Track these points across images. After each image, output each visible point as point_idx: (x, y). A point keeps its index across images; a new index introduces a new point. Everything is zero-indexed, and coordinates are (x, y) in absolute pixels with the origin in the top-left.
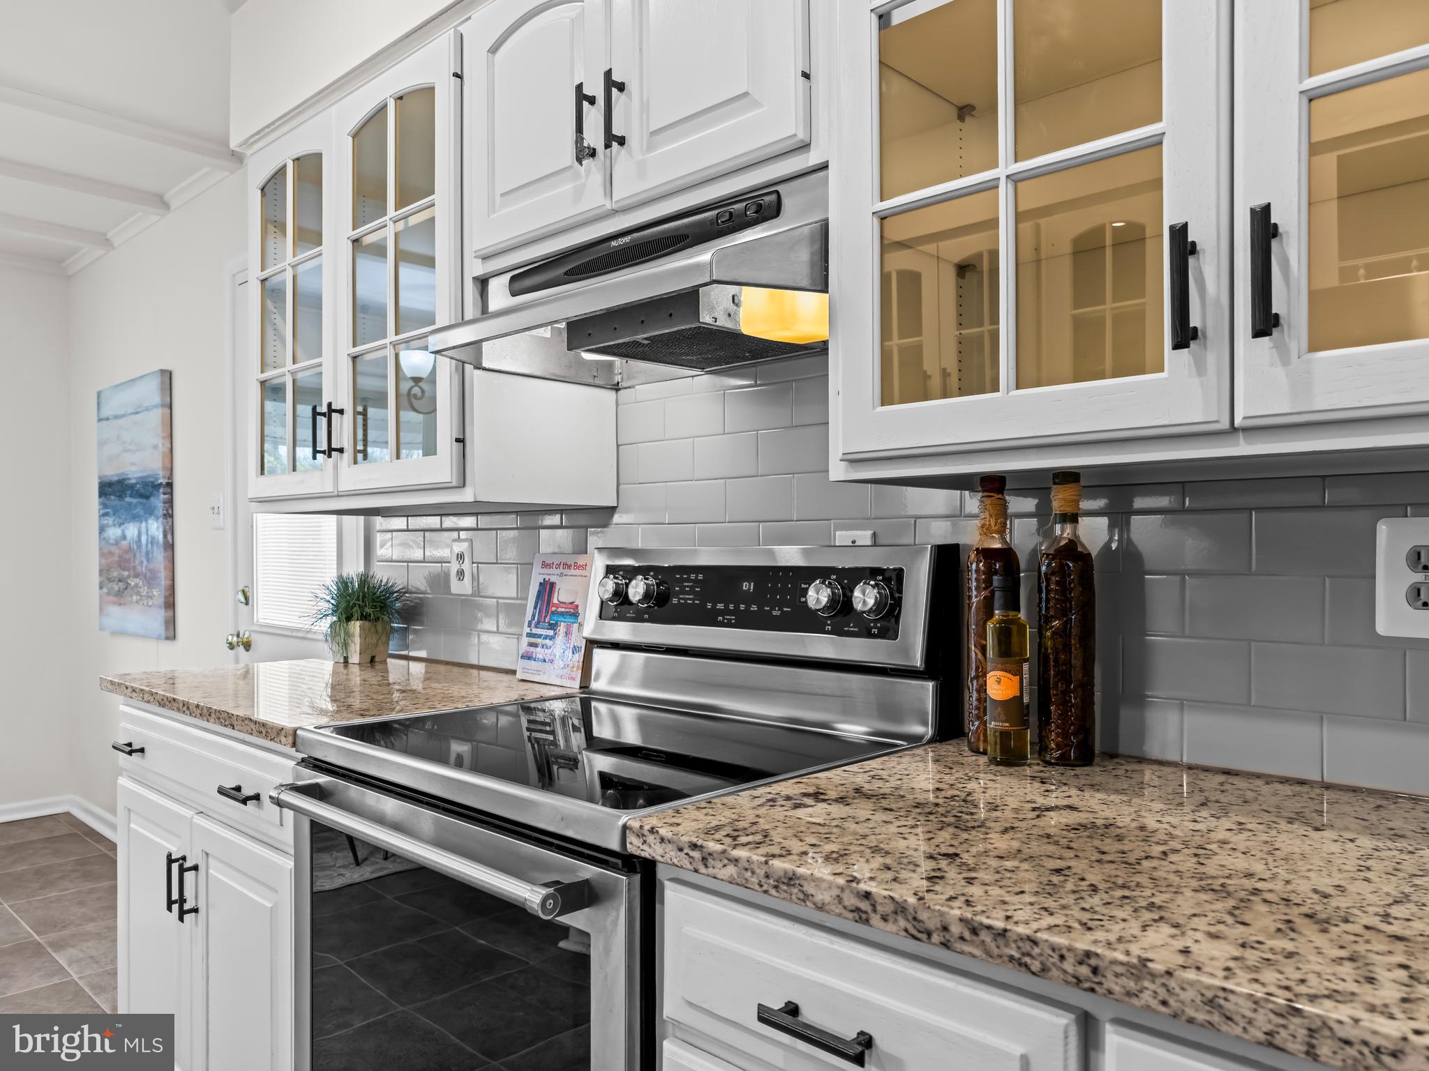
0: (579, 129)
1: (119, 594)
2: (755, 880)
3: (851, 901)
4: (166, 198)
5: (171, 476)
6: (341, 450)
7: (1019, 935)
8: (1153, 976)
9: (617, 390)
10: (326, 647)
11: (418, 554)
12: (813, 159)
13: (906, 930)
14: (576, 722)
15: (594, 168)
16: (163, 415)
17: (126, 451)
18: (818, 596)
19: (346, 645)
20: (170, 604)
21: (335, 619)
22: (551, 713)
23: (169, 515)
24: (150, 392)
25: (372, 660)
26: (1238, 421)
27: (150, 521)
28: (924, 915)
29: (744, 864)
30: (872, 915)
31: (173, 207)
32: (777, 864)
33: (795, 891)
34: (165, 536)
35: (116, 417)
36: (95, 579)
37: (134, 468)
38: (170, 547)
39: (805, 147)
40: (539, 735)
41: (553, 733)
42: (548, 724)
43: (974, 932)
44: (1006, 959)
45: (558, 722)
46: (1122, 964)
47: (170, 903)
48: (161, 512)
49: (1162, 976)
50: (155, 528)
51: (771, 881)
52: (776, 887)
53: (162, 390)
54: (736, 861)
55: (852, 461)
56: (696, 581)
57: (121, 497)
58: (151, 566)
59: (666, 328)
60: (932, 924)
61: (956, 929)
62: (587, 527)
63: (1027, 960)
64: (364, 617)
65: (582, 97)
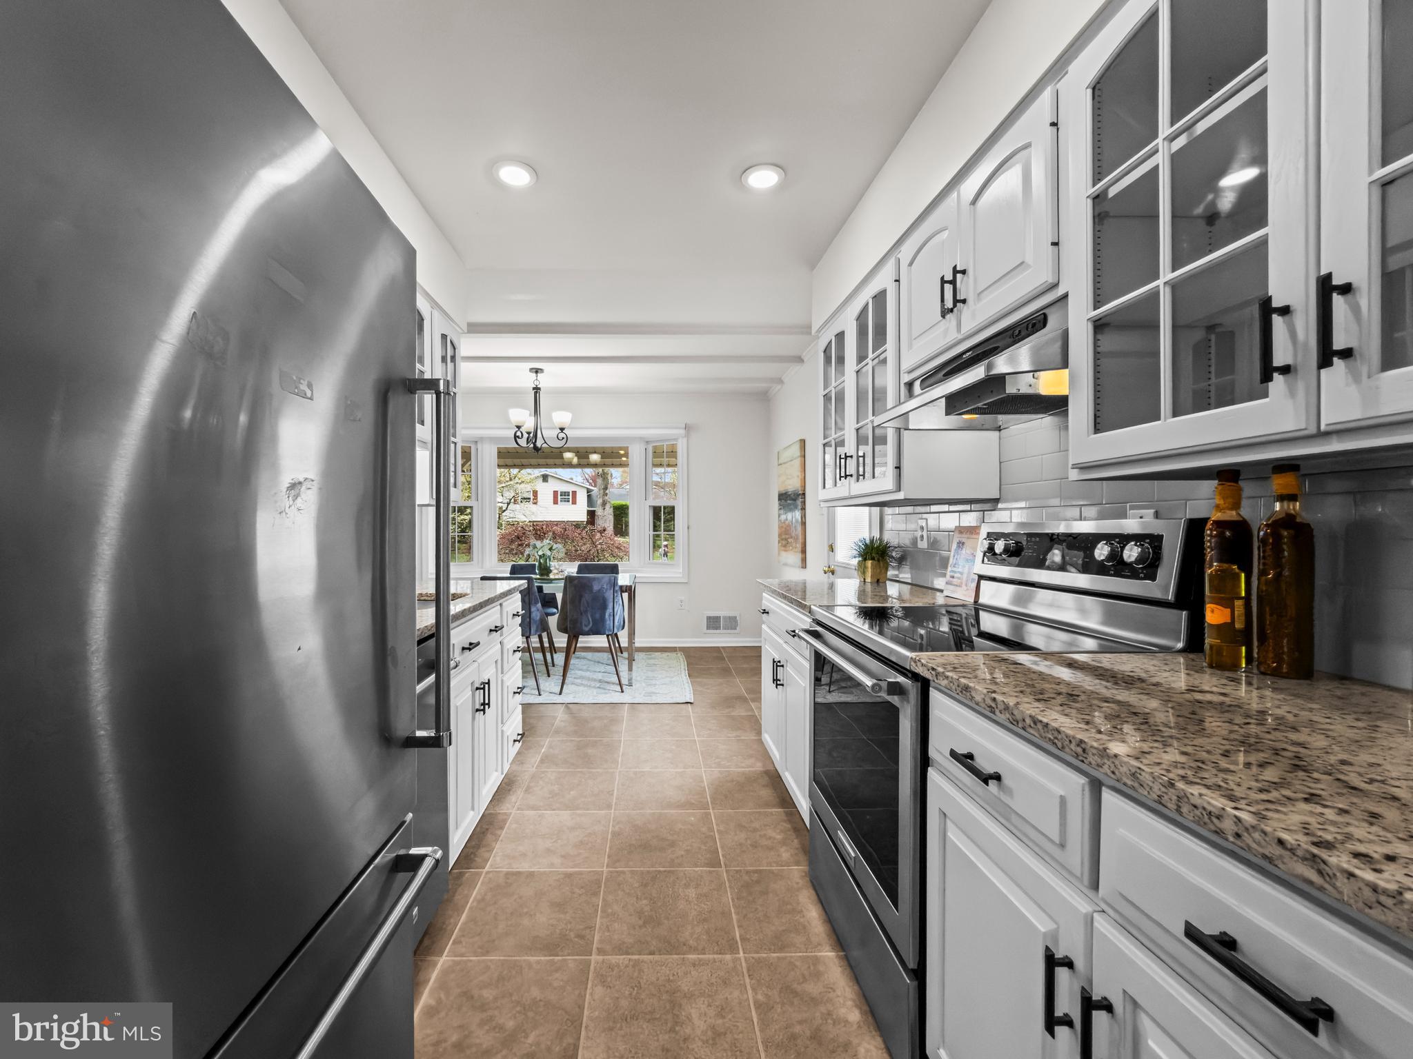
0: (942, 300)
1: (785, 546)
2: (954, 688)
3: (989, 702)
4: (802, 357)
5: (804, 490)
6: (851, 476)
7: (1053, 727)
8: (1108, 757)
9: (1000, 430)
10: (856, 573)
11: (903, 527)
12: (1060, 292)
13: (1009, 719)
14: (973, 621)
15: (952, 318)
16: (801, 461)
17: (788, 479)
18: (1102, 552)
19: (864, 573)
20: (804, 551)
21: (860, 559)
22: (960, 615)
23: (803, 509)
24: (796, 450)
25: (878, 581)
26: (1323, 428)
27: (796, 512)
28: (1016, 712)
29: (950, 679)
30: (996, 710)
31: (805, 360)
32: (962, 680)
33: (968, 694)
34: (802, 519)
35: (784, 463)
36: (777, 539)
37: (790, 487)
38: (804, 524)
39: (1055, 286)
40: (955, 627)
41: (961, 626)
42: (959, 621)
43: (1035, 723)
44: (1047, 739)
45: (964, 620)
46: (1095, 748)
47: (774, 680)
48: (800, 507)
49: (1112, 758)
50: (798, 514)
51: (960, 689)
52: (961, 692)
53: (801, 449)
54: (947, 677)
55: (1081, 468)
56: (1035, 542)
57: (786, 500)
58: (797, 533)
59: (992, 398)
60: (1019, 717)
61: (1028, 721)
62: (984, 511)
63: (1056, 741)
64: (873, 559)
65: (943, 281)
